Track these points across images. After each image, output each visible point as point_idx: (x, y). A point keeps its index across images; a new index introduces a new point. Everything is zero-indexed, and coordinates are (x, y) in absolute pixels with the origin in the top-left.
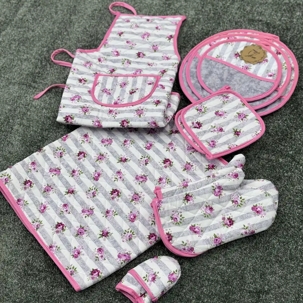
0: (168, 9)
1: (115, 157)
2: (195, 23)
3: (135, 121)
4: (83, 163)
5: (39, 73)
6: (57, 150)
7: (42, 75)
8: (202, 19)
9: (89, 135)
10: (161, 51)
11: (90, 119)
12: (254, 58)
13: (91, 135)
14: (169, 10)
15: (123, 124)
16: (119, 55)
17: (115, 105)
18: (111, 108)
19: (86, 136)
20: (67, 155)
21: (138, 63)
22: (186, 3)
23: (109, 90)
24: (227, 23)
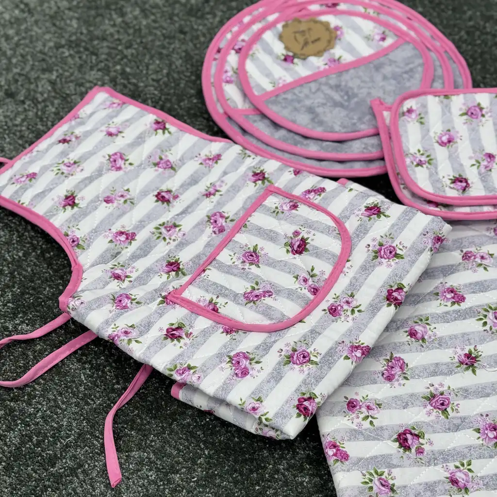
0: (40, 107)
1: (450, 373)
2: (130, 83)
3: (408, 272)
4: (436, 447)
5: (25, 438)
6: (371, 488)
7: (38, 434)
8: (128, 70)
9: (355, 397)
10: (182, 160)
11: (335, 361)
12: (318, 39)
13: (357, 394)
14: (46, 106)
15: (396, 299)
16: (134, 234)
17: (319, 294)
18: (325, 305)
19: (352, 405)
20: (395, 472)
21: (185, 212)
22: (55, 73)
23: (253, 289)
24: (170, 44)
